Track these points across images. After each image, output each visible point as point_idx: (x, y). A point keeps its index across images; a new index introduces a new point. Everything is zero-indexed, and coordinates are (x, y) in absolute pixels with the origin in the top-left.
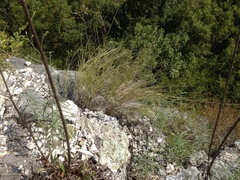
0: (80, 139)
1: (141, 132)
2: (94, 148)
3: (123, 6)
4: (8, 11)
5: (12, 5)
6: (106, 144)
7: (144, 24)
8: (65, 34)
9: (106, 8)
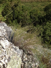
0: (3, 56)
1: (31, 58)
2: (6, 61)
3: (44, 16)
4: (14, 12)
5: (15, 11)
6: (11, 61)
7: (49, 23)
8: (27, 21)
9: (39, 16)
